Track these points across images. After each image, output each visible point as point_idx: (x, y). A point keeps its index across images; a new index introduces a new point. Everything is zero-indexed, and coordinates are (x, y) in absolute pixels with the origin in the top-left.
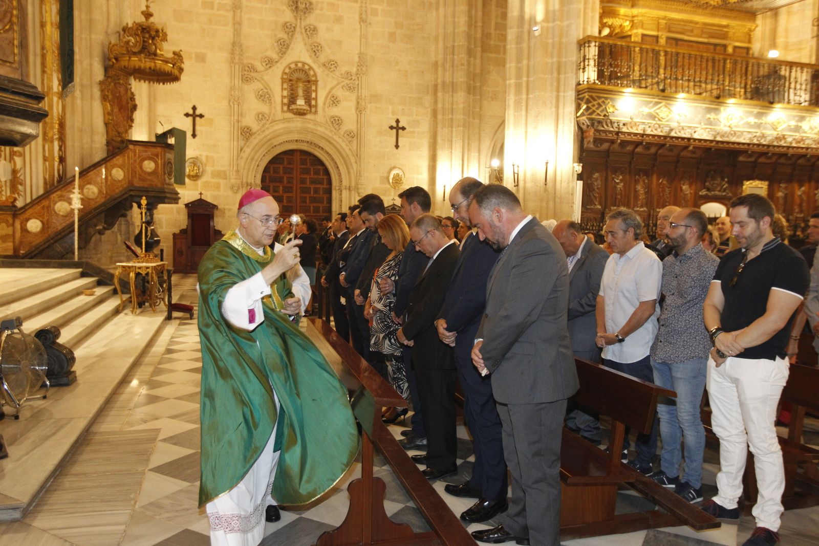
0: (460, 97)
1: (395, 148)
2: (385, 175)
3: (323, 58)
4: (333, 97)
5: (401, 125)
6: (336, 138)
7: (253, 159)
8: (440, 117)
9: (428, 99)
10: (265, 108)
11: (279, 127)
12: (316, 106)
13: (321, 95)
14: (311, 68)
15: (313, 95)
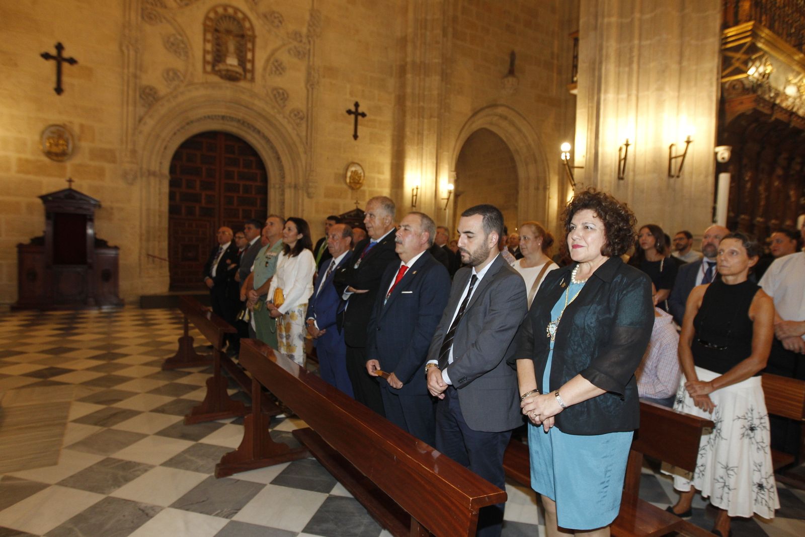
0: (434, 81)
1: (352, 139)
2: (341, 172)
3: (262, 8)
4: (277, 61)
5: (360, 110)
6: (280, 117)
7: (158, 136)
8: (409, 104)
9: (392, 82)
10: (179, 64)
11: (199, 93)
12: (252, 71)
13: (261, 57)
14: (246, 17)
15: (249, 56)
